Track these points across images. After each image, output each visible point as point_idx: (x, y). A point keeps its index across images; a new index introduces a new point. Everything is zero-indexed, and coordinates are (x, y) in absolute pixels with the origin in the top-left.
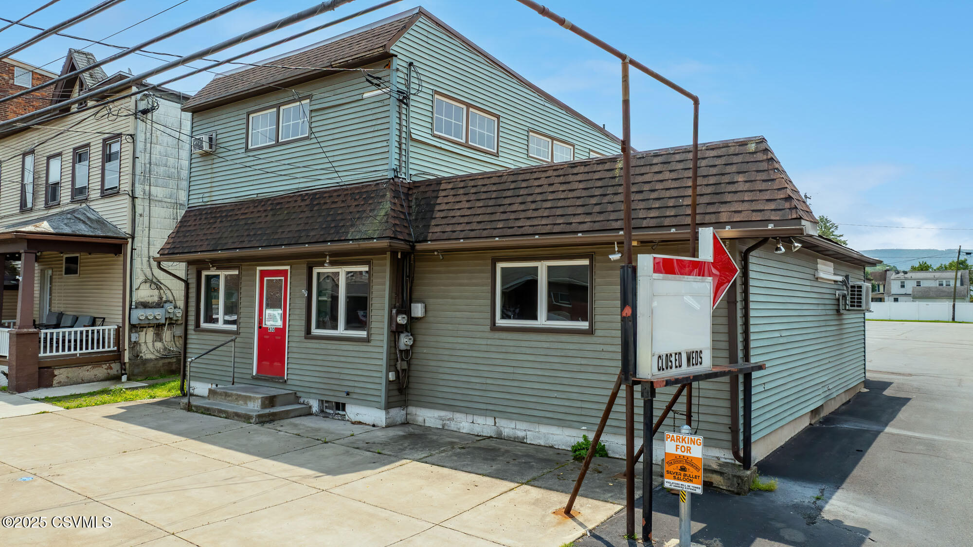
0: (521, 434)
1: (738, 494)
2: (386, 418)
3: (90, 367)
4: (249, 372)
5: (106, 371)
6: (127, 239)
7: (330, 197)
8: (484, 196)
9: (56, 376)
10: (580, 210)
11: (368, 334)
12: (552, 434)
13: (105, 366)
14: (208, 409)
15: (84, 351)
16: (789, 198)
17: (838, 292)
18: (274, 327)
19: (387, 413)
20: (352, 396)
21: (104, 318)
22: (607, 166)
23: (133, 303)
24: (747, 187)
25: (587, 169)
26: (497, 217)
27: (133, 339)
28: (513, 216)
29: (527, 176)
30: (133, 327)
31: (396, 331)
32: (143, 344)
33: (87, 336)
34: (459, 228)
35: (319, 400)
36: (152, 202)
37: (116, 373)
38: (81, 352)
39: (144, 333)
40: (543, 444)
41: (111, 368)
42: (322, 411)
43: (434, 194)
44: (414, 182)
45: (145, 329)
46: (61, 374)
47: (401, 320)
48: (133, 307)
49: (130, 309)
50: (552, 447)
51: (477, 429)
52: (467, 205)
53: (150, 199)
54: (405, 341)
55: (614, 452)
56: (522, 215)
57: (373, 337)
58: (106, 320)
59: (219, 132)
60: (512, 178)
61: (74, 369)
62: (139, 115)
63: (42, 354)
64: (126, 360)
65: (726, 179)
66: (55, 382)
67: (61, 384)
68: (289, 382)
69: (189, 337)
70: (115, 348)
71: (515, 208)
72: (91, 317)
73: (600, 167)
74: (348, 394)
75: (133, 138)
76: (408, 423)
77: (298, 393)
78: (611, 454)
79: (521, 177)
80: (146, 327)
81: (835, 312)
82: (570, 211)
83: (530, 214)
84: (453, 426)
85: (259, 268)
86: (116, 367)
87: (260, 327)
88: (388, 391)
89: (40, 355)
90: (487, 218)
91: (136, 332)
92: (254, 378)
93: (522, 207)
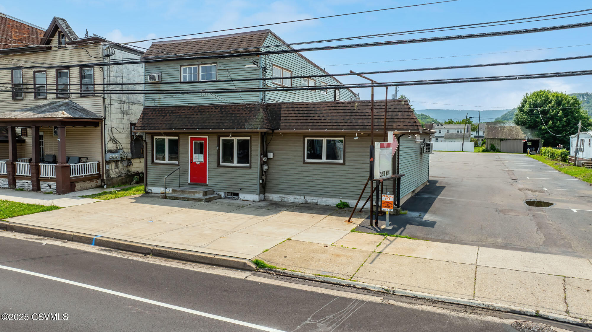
0: (315, 201)
1: (396, 215)
2: (259, 198)
3: (89, 181)
4: (187, 182)
5: (95, 183)
6: (102, 120)
7: (231, 108)
8: (301, 112)
9: (76, 186)
10: (342, 121)
11: (250, 165)
13: (95, 181)
15: (86, 174)
16: (415, 122)
17: (421, 146)
18: (200, 162)
19: (259, 196)
20: (242, 190)
21: (87, 158)
22: (352, 105)
23: (106, 151)
24: (402, 117)
25: (343, 105)
26: (309, 121)
27: (107, 168)
28: (315, 121)
29: (319, 106)
30: (107, 162)
31: (262, 164)
32: (111, 170)
33: (89, 167)
34: (293, 125)
35: (225, 192)
36: (111, 101)
37: (99, 184)
38: (85, 175)
39: (111, 165)
41: (97, 182)
42: (226, 197)
43: (278, 110)
44: (268, 103)
45: (111, 163)
46: (78, 185)
47: (265, 159)
49: (105, 153)
51: (297, 201)
52: (295, 115)
54: (265, 167)
56: (319, 121)
57: (252, 166)
59: (163, 73)
60: (313, 106)
61: (83, 182)
62: (106, 58)
63: (71, 176)
64: (105, 178)
65: (395, 114)
66: (76, 189)
67: (79, 190)
68: (209, 185)
69: (148, 167)
70: (98, 173)
71: (316, 118)
73: (349, 105)
74: (241, 189)
75: (103, 69)
76: (265, 200)
77: (214, 190)
78: (351, 206)
79: (316, 106)
80: (112, 162)
81: (420, 154)
82: (339, 121)
83: (323, 121)
84: (286, 200)
85: (190, 137)
86: (99, 181)
87: (191, 162)
88: (260, 187)
90: (304, 121)
91: (108, 164)
92: (189, 184)
93: (319, 118)
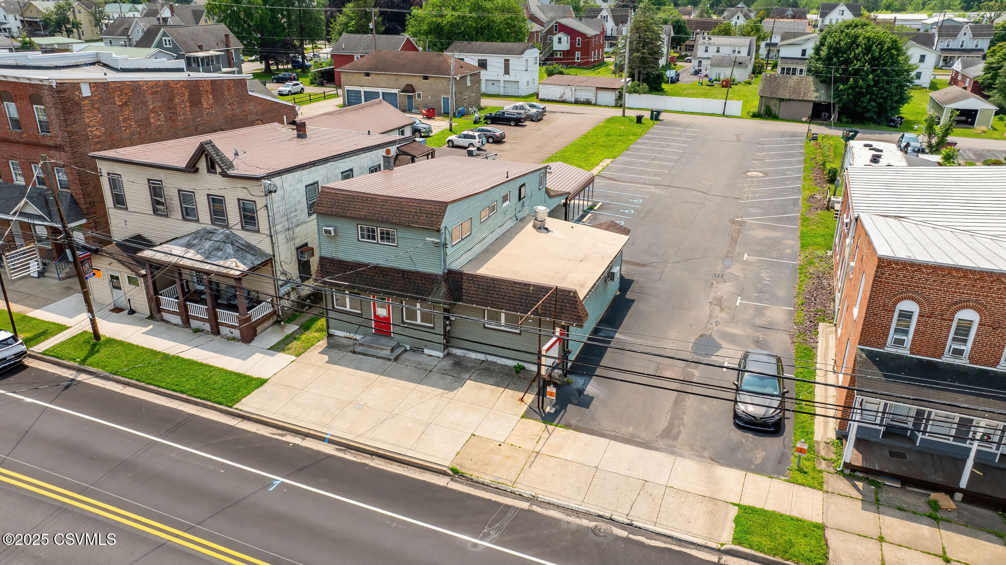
0: (495, 360)
2: (443, 355)
3: (267, 321)
4: (371, 331)
7: (413, 276)
8: (481, 287)
9: (257, 331)
10: (519, 304)
11: (434, 326)
12: (506, 361)
13: (272, 319)
15: (263, 315)
18: (383, 316)
19: (443, 351)
22: (527, 287)
24: (569, 309)
25: (520, 286)
26: (488, 298)
27: (281, 303)
28: (494, 299)
29: (498, 283)
30: (280, 298)
34: (473, 299)
35: (410, 346)
40: (503, 364)
41: (274, 319)
43: (460, 280)
46: (259, 329)
47: (447, 322)
50: (506, 366)
51: (478, 358)
52: (475, 289)
54: (448, 328)
56: (498, 300)
57: (436, 328)
60: (491, 282)
61: (262, 324)
63: (253, 323)
64: (280, 314)
65: (564, 304)
66: (257, 333)
71: (495, 296)
73: (525, 287)
74: (425, 345)
76: (449, 354)
77: (399, 342)
78: (526, 369)
79: (495, 282)
82: (515, 303)
83: (501, 300)
84: (468, 356)
87: (375, 315)
88: (443, 345)
90: (484, 297)
91: (282, 300)
93: (497, 296)
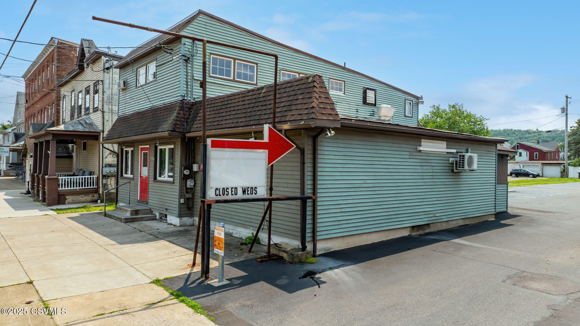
2: (180, 222)
3: (84, 195)
4: (137, 198)
5: (91, 198)
6: (100, 133)
8: (216, 108)
9: (67, 199)
10: (243, 115)
11: (173, 180)
12: (242, 232)
13: (91, 195)
14: (111, 215)
15: (81, 188)
17: (451, 159)
19: (181, 220)
20: (169, 211)
21: (94, 172)
22: (260, 91)
23: (104, 165)
24: (301, 101)
26: (216, 119)
27: (104, 182)
28: (221, 119)
30: (104, 176)
31: (185, 178)
32: (109, 185)
33: (85, 181)
35: (159, 213)
36: (113, 114)
37: (96, 199)
38: (79, 188)
39: (110, 179)
40: (238, 237)
41: (94, 196)
44: (197, 101)
45: (110, 178)
46: (69, 198)
47: (187, 172)
48: (103, 166)
49: (102, 167)
50: (241, 238)
53: (112, 113)
54: (190, 183)
55: (263, 242)
57: (175, 181)
58: (95, 173)
59: (128, 78)
61: (75, 196)
62: (105, 70)
63: (60, 189)
64: (101, 192)
65: (296, 97)
66: (66, 202)
67: (69, 203)
68: (149, 204)
69: (119, 181)
70: (96, 187)
71: (223, 114)
72: (90, 171)
74: (166, 210)
75: (102, 82)
76: (193, 225)
77: (152, 209)
78: (262, 243)
80: (110, 177)
81: (450, 171)
82: (240, 116)
83: (227, 117)
85: (140, 147)
86: (96, 196)
87: (141, 176)
89: (59, 189)
90: (213, 120)
91: (106, 179)
92: (138, 201)
93: (226, 114)
